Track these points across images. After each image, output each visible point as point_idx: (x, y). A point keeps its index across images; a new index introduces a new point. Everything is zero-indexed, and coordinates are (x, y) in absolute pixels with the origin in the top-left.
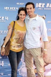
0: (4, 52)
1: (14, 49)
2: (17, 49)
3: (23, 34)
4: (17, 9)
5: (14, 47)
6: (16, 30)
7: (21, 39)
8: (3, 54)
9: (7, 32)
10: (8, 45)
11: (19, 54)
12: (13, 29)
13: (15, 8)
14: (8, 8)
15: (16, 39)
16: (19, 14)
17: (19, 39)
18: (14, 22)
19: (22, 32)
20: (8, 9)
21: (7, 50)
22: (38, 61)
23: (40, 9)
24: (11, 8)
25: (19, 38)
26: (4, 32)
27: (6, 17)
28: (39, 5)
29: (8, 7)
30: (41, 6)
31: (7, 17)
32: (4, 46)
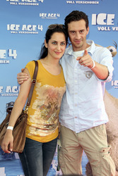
0: (12, 145)
1: (35, 133)
2: (45, 135)
3: (58, 94)
4: (42, 29)
5: (37, 128)
6: (40, 84)
7: (53, 107)
8: (9, 150)
9: (14, 91)
10: (20, 124)
11: (48, 149)
12: (34, 82)
13: (34, 27)
14: (18, 26)
15: (42, 107)
16: (47, 42)
17: (49, 107)
18: (36, 63)
19: (57, 88)
20: (17, 29)
21: (19, 139)
22: (103, 163)
23: (103, 29)
24: (24, 26)
25: (47, 105)
26: (7, 91)
27: (10, 51)
28: (98, 19)
29: (16, 24)
30: (105, 21)
31: (15, 51)
32: (11, 128)
